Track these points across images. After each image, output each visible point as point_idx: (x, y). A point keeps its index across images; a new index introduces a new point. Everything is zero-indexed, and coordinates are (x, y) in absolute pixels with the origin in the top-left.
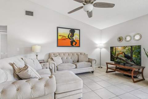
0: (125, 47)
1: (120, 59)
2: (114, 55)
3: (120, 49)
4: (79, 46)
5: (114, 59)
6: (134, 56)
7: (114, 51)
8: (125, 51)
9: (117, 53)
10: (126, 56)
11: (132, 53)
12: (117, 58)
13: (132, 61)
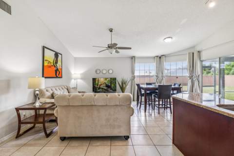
0: (106, 79)
1: (102, 89)
2: (96, 86)
3: (102, 80)
4: (62, 77)
5: (96, 89)
6: (112, 85)
7: (97, 82)
8: (106, 82)
9: (99, 84)
10: (107, 86)
11: (111, 83)
12: (99, 88)
13: (111, 89)
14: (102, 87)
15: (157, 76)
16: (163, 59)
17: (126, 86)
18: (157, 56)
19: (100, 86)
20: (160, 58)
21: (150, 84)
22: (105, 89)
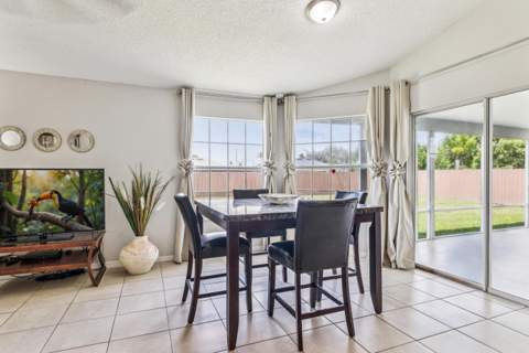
0: (61, 174)
1: (44, 219)
2: (14, 208)
3: (42, 180)
6: (87, 202)
7: (17, 189)
8: (61, 186)
9: (29, 196)
11: (82, 193)
12: (31, 217)
13: (84, 219)
14: (41, 210)
15: (269, 166)
16: (290, 105)
17: (151, 205)
18: (273, 96)
19: (33, 205)
20: (281, 102)
21: (251, 195)
22: (53, 221)
